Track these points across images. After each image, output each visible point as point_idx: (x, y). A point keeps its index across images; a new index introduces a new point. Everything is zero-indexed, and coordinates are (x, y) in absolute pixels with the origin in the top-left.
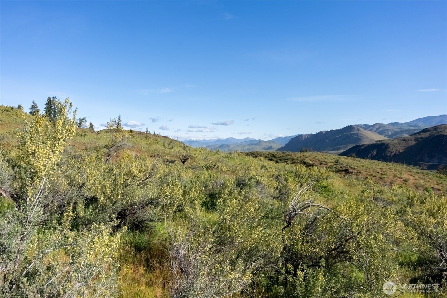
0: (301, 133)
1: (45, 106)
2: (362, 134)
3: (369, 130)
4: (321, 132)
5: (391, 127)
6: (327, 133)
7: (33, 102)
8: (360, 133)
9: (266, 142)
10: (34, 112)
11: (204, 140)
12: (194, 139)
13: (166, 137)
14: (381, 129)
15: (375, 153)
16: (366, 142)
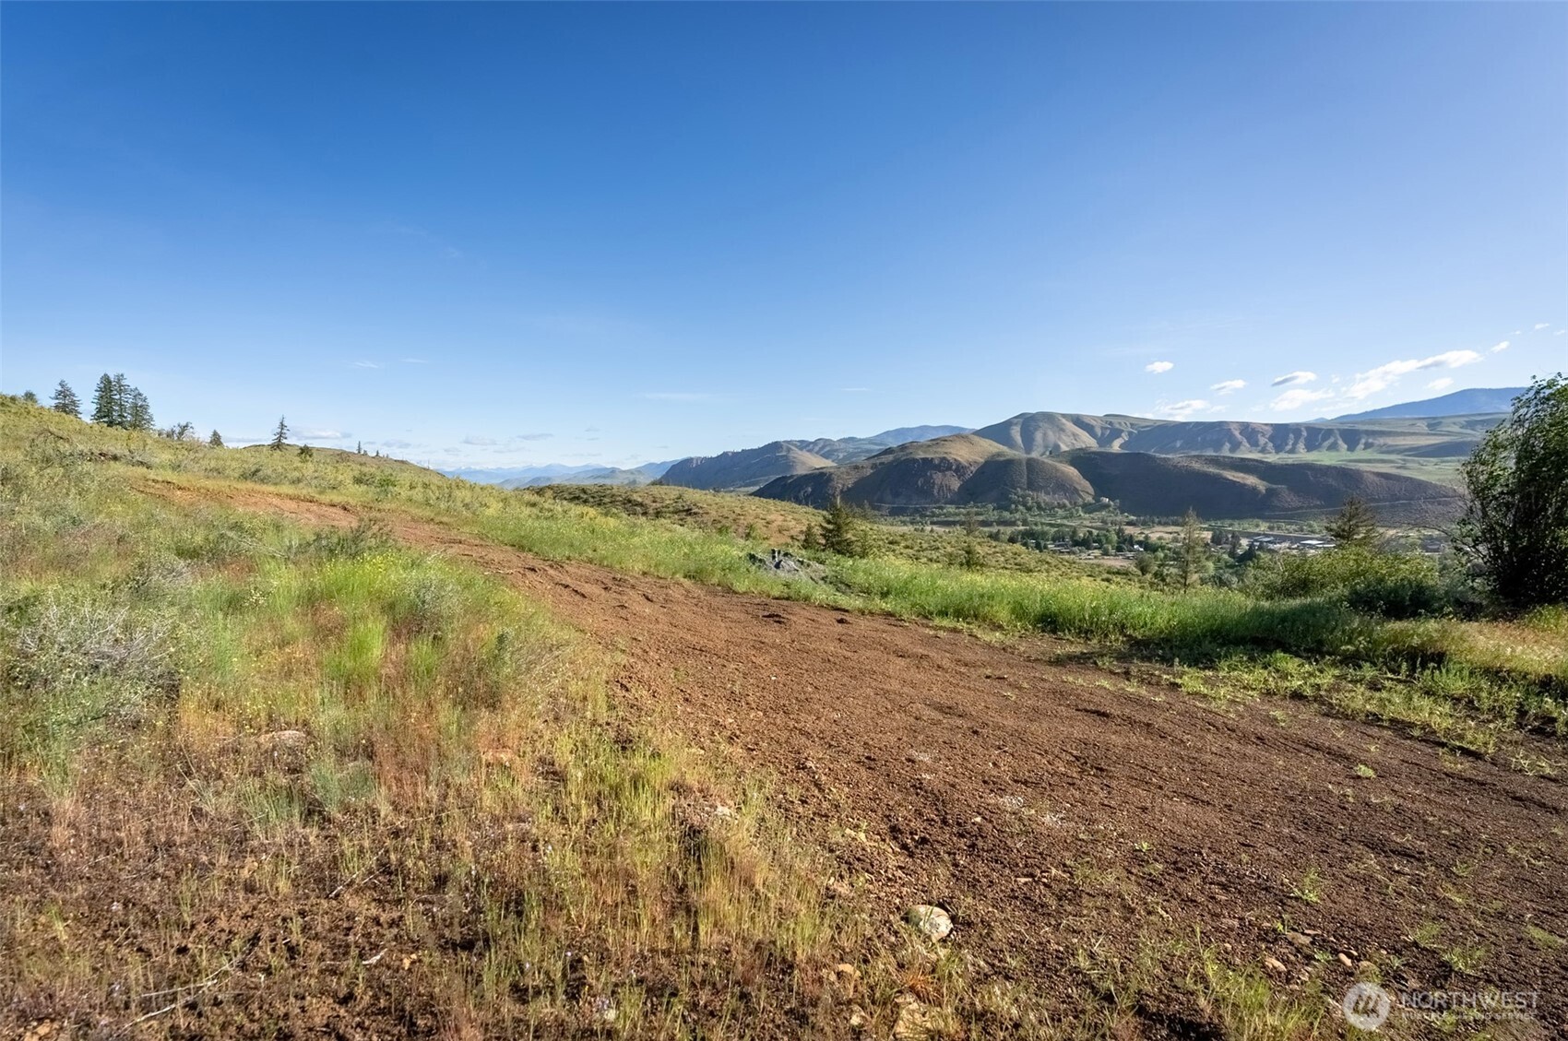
0: (693, 455)
1: (97, 394)
2: (795, 458)
3: (808, 451)
4: (725, 454)
5: (843, 445)
6: (735, 454)
7: (61, 384)
8: (791, 455)
9: (624, 471)
10: (65, 405)
13: (403, 462)
14: (827, 449)
16: (800, 471)
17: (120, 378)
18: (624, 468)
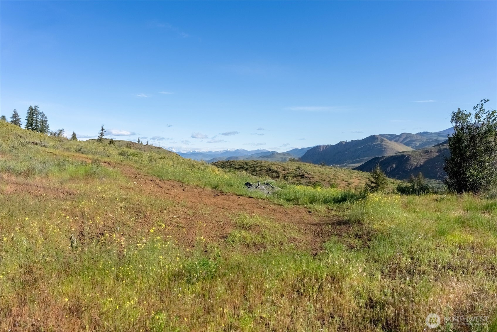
1: (27, 115)
2: (386, 145)
3: (395, 141)
4: (341, 143)
5: (419, 137)
6: (347, 143)
7: (15, 111)
8: (384, 143)
9: (280, 154)
10: (15, 121)
11: (210, 152)
12: (199, 151)
13: (159, 148)
14: (408, 140)
15: (394, 166)
16: (389, 154)
17: (36, 107)
18: (279, 151)
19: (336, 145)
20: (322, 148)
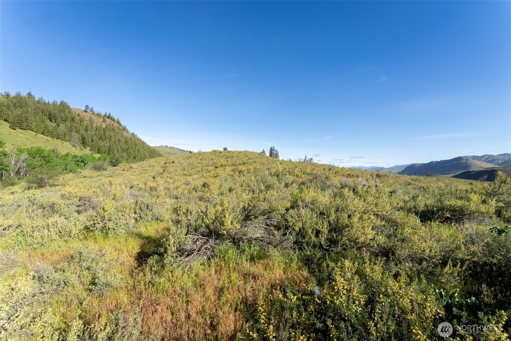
1: (269, 151)
3: (478, 160)
4: (432, 162)
5: (501, 157)
6: (437, 162)
8: (469, 162)
9: (386, 168)
14: (490, 159)
16: (474, 169)
17: (274, 147)
19: (428, 163)
20: (417, 165)
